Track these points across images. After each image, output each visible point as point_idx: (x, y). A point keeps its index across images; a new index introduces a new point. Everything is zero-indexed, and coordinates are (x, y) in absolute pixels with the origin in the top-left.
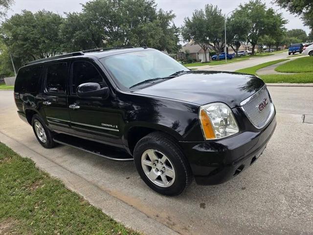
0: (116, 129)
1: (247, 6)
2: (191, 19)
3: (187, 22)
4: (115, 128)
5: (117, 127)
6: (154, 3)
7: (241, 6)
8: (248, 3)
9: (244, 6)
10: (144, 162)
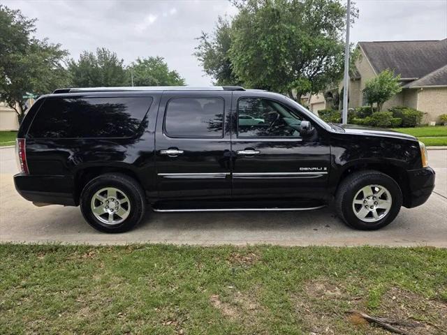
0: (325, 171)
1: (146, 62)
2: (77, 62)
3: (70, 65)
4: (323, 171)
5: (325, 169)
6: (31, 26)
7: (139, 61)
8: (148, 59)
9: (142, 61)
10: (355, 201)
